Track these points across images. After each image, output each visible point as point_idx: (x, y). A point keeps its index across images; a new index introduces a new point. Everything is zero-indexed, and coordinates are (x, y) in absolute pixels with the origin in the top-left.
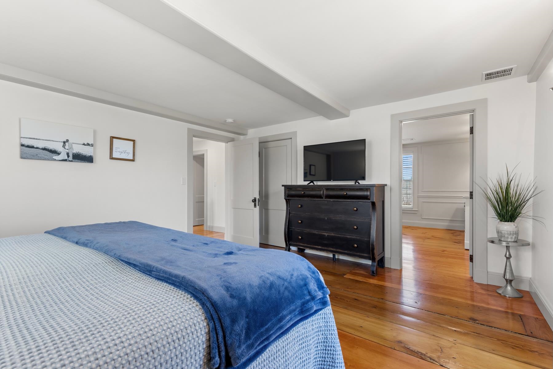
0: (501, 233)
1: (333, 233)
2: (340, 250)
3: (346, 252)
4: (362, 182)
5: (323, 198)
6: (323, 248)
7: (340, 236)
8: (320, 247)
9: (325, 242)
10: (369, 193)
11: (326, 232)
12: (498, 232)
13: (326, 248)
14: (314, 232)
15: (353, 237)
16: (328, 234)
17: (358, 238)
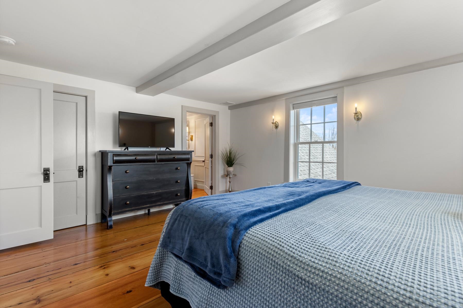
0: (230, 172)
1: (161, 190)
2: (166, 202)
3: (171, 201)
4: (172, 149)
5: (155, 162)
6: (152, 205)
7: (166, 191)
8: (148, 205)
9: (154, 199)
10: (190, 156)
11: (155, 190)
12: (227, 172)
13: (154, 204)
14: (142, 194)
15: (176, 189)
16: (156, 192)
17: (179, 189)
